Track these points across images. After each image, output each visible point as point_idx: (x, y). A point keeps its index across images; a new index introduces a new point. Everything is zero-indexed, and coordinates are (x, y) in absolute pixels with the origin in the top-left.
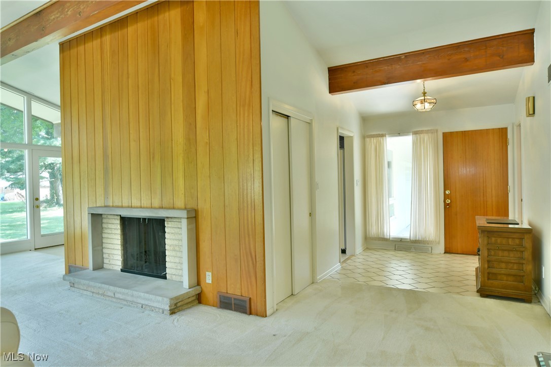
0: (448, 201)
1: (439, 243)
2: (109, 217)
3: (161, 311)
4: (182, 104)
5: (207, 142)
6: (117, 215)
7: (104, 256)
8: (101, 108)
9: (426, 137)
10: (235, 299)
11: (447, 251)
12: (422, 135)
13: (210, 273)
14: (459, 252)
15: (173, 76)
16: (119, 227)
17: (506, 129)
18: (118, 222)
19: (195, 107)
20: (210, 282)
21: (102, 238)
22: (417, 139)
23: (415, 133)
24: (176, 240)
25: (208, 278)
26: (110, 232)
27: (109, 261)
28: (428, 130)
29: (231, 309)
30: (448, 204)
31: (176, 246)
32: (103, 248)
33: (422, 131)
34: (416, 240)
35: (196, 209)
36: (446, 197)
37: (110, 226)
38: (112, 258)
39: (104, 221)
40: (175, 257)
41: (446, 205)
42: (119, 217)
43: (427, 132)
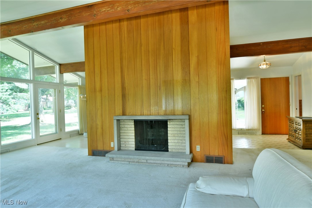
0: (263, 110)
1: (259, 130)
2: (125, 121)
3: (182, 166)
4: (180, 62)
5: (197, 81)
6: (132, 120)
7: (121, 143)
8: (119, 61)
9: (253, 80)
10: (215, 157)
11: (263, 133)
12: (251, 80)
13: (199, 146)
14: (268, 134)
15: (174, 46)
16: (133, 126)
17: (288, 78)
18: (133, 123)
19: (189, 64)
20: (199, 150)
21: (120, 133)
22: (249, 81)
23: (248, 78)
24: (175, 131)
25: (198, 148)
26: (127, 129)
27: (125, 145)
28: (254, 77)
29: (213, 163)
30: (263, 112)
31: (175, 134)
32: (120, 138)
33: (251, 77)
34: (249, 129)
35: (190, 114)
36: (262, 108)
37: (126, 126)
38: (127, 143)
39: (121, 123)
40: (174, 140)
41: (262, 112)
42: (133, 121)
43: (254, 78)
